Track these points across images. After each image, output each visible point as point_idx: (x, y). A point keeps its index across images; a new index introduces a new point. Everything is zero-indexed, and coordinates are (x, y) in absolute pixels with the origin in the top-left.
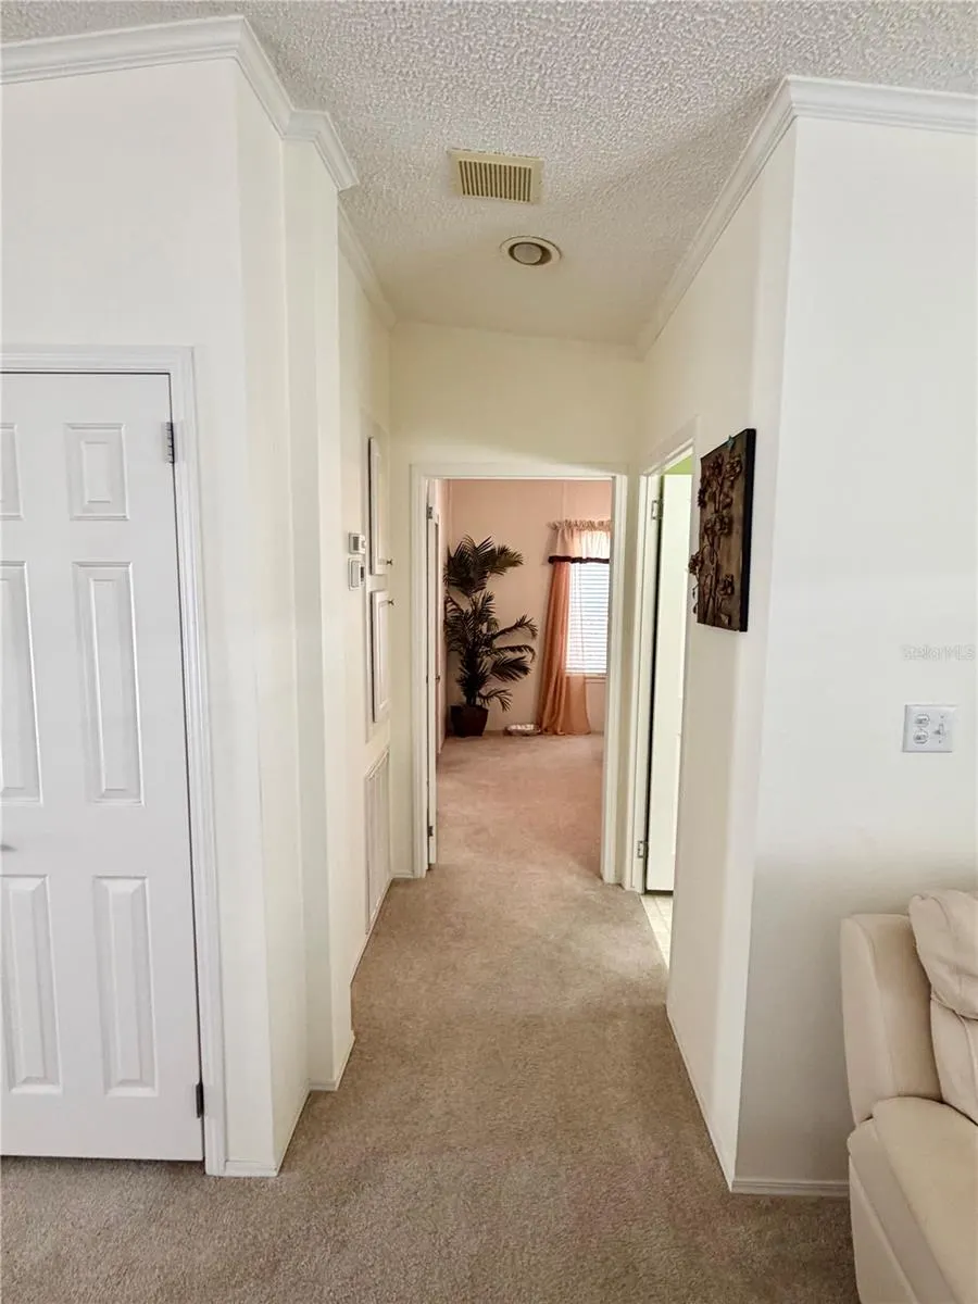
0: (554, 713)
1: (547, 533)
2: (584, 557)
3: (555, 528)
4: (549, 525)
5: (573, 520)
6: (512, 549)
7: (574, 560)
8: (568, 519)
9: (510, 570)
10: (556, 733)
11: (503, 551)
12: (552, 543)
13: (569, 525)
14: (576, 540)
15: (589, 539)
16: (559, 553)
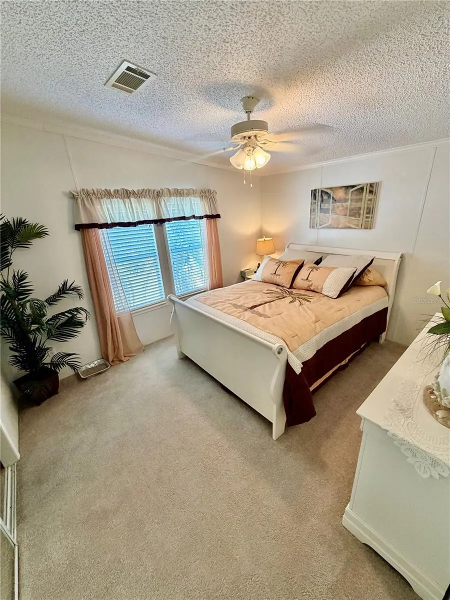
0: (116, 349)
1: (66, 203)
2: (109, 222)
3: (73, 197)
4: (64, 193)
5: (90, 189)
6: (31, 220)
7: (102, 226)
8: (85, 187)
9: (35, 242)
10: (121, 361)
11: (21, 223)
12: (75, 212)
13: (87, 194)
14: (98, 207)
15: (109, 206)
16: (84, 221)
